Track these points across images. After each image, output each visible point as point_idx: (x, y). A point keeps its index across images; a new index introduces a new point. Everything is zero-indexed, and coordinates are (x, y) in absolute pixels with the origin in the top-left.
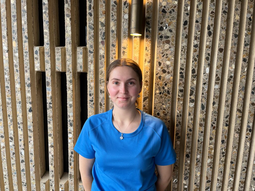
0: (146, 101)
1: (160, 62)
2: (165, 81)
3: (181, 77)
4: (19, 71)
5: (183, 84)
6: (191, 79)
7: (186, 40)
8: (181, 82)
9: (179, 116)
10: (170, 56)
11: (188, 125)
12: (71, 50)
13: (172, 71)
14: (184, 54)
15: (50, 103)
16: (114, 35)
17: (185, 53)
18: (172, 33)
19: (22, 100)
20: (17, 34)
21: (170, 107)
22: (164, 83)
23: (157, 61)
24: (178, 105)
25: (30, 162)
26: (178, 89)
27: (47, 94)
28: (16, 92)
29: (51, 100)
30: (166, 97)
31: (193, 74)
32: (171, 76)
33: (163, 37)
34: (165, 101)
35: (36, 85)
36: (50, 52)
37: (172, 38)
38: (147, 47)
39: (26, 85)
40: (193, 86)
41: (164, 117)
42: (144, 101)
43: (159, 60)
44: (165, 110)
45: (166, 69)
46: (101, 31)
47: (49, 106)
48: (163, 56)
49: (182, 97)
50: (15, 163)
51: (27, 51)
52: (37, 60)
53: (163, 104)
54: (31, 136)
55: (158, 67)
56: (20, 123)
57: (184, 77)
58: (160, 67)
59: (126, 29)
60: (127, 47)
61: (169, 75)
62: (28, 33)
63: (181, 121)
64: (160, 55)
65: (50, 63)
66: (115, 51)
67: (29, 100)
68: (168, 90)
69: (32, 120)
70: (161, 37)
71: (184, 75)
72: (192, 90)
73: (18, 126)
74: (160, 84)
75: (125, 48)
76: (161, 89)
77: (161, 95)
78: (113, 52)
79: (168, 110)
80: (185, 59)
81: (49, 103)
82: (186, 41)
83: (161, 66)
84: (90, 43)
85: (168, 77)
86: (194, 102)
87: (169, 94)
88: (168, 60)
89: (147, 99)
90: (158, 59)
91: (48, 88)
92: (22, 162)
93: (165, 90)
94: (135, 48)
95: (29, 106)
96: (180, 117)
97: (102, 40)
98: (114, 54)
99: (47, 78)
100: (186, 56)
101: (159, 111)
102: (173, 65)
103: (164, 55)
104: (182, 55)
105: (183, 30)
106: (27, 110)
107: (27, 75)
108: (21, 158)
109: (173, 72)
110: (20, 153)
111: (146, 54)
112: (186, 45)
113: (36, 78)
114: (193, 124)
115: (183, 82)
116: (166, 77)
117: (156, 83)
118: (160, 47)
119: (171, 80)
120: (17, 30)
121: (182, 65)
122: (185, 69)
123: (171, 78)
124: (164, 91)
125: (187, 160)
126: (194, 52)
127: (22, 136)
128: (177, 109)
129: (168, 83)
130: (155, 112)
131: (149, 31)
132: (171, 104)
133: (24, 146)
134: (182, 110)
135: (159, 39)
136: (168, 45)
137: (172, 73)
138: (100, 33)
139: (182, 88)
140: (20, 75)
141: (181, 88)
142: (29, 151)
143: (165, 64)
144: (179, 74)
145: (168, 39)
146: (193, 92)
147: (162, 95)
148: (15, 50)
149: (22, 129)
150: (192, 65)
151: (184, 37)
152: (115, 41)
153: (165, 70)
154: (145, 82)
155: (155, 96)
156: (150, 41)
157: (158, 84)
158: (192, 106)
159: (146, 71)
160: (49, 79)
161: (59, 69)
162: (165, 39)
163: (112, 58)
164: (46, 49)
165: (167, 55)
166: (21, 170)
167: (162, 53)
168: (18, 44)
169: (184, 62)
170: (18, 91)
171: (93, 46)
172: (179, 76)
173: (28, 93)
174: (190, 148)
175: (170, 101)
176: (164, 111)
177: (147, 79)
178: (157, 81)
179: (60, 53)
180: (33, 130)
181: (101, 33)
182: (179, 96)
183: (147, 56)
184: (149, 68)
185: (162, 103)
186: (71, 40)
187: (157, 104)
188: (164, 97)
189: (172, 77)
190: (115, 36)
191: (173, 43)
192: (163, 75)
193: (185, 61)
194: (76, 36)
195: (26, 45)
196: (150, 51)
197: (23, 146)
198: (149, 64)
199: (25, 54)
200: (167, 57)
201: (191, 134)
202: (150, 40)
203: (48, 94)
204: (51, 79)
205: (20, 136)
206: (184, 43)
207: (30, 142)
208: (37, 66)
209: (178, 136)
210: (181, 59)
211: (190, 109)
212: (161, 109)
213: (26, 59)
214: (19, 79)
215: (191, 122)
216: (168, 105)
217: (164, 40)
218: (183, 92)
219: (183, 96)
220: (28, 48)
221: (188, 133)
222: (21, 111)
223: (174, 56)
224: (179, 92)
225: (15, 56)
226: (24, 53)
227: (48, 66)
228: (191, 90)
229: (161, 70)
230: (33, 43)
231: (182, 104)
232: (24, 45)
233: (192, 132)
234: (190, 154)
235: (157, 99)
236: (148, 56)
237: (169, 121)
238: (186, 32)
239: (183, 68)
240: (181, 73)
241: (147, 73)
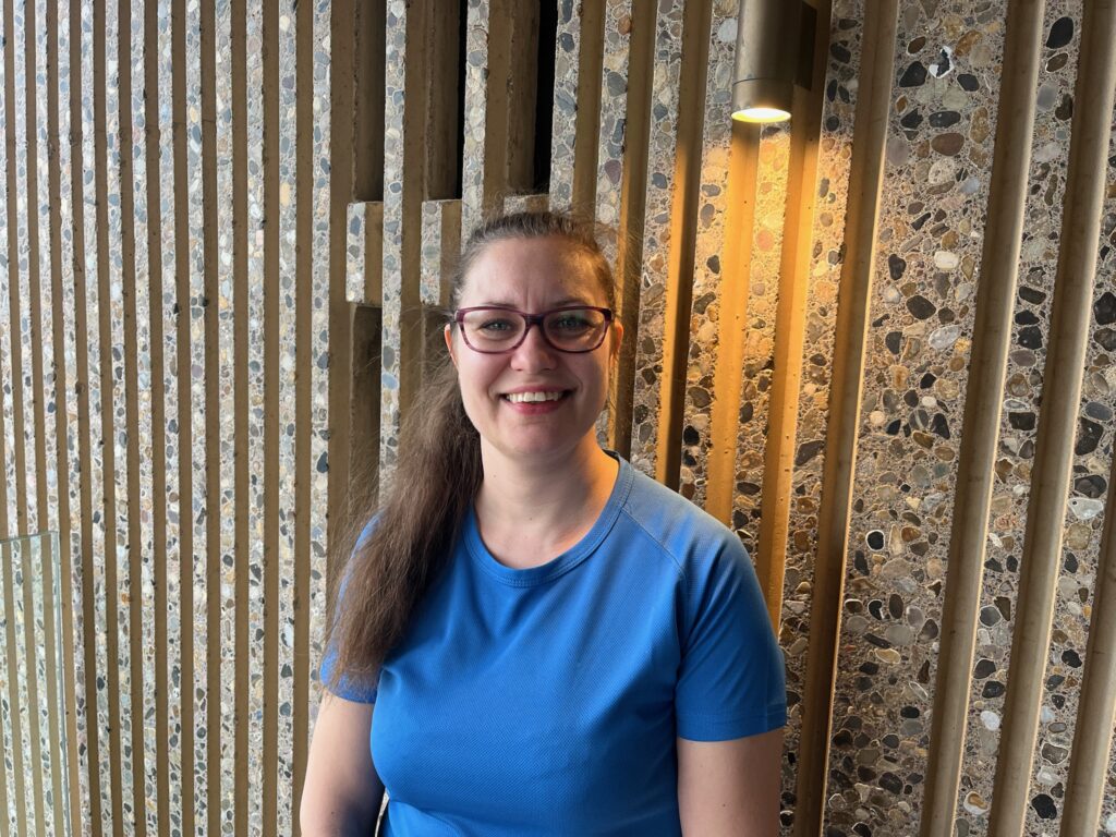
0: (808, 464)
1: (900, 256)
2: (924, 362)
3: (1020, 342)
4: (294, 302)
5: (1035, 384)
6: (1089, 358)
7: (1066, 126)
8: (1024, 370)
9: (1004, 567)
10: (958, 224)
11: (1054, 626)
12: (481, 210)
13: (966, 308)
14: (1047, 207)
15: (391, 442)
16: (667, 128)
17: (1057, 199)
18: (976, 93)
19: (297, 420)
20: (295, 153)
21: (949, 506)
22: (919, 371)
23: (882, 253)
24: (1000, 505)
25: (310, 680)
26: (1004, 412)
27: (382, 401)
28: (282, 385)
29: (396, 428)
30: (926, 451)
31: (1102, 327)
32: (963, 334)
33: (920, 119)
34: (921, 471)
35: (352, 360)
36: (401, 222)
37: (977, 119)
38: (827, 176)
39: (314, 362)
40: (1098, 399)
41: (907, 559)
42: (800, 462)
43: (892, 246)
44: (918, 523)
45: (930, 295)
46: (611, 113)
47: (387, 455)
48: (918, 226)
49: (1023, 454)
50: (261, 673)
51: (326, 219)
52: (356, 257)
53: (906, 489)
54: (319, 571)
55: (889, 283)
56: (286, 512)
57: (1045, 340)
58: (899, 286)
59: (725, 96)
60: (725, 186)
61: (951, 330)
62: (333, 146)
63: (1012, 596)
64: (897, 220)
65: (400, 267)
66: (665, 209)
67: (319, 422)
68: (941, 411)
69: (326, 505)
70: (912, 120)
71: (1045, 332)
72: (1089, 418)
73: (281, 524)
74: (894, 376)
75: (714, 191)
76: (897, 403)
77: (897, 437)
78: (660, 211)
79: (933, 523)
80: (1053, 236)
81: (386, 439)
82: (1061, 134)
83: (904, 280)
84: (559, 172)
85: (947, 340)
86: (1105, 495)
87: (947, 436)
88: (944, 244)
89: (820, 457)
90: (889, 243)
91: (385, 375)
92: (284, 675)
93: (923, 415)
94: (767, 188)
95: (319, 446)
96: (1006, 575)
97: (612, 155)
98: (663, 220)
99: (387, 333)
100: (1058, 218)
101: (882, 527)
102: (976, 275)
103: (928, 220)
104: (1033, 214)
105: (1041, 72)
106: (312, 461)
107: (320, 318)
108: (283, 655)
109: (972, 310)
110: (280, 635)
111: (822, 217)
112: (1065, 158)
113: (355, 335)
114: (1088, 622)
115: (1035, 372)
116: (930, 339)
117: (868, 373)
118: (904, 175)
119: (961, 359)
120: (298, 136)
121: (1032, 270)
122: (1049, 294)
123: (960, 348)
124: (913, 417)
125: (1036, 830)
126: (1111, 196)
127: (291, 569)
128: (991, 526)
129: (940, 372)
130: (859, 530)
131: (845, 95)
132: (952, 492)
133: (295, 609)
134: (1022, 535)
135: (896, 131)
136: (950, 160)
137: (969, 321)
138: (603, 125)
139: (1028, 407)
140: (297, 319)
141: (1020, 406)
142: (311, 634)
143: (925, 270)
144: (1010, 327)
145: (955, 128)
146: (1098, 431)
147: (901, 435)
148: (287, 217)
149: (293, 537)
150: (1098, 273)
151: (1053, 109)
152: (668, 159)
153: (926, 301)
154: (809, 365)
155: (862, 441)
156: (849, 148)
157: (880, 379)
158: (1089, 514)
159: (817, 305)
160: (394, 336)
161: (430, 297)
162: (934, 132)
163: (652, 242)
164: (390, 210)
165: (941, 215)
166: (280, 704)
167: (914, 209)
168: (297, 195)
169: (1048, 255)
170: (289, 385)
171: (571, 189)
172: (1013, 335)
173: (318, 395)
174: (1064, 763)
175: (946, 477)
176: (910, 525)
177: (824, 350)
178: (875, 361)
179: (440, 224)
180: (328, 550)
181: (609, 122)
182: (1004, 448)
183: (825, 225)
184: (836, 292)
185: (900, 482)
186: (482, 166)
187: (873, 483)
188: (916, 452)
189: (968, 343)
190: (672, 133)
191: (980, 147)
192: (913, 329)
193: (1054, 247)
194: (510, 148)
195: (322, 196)
196: (842, 199)
197: (292, 607)
198: (837, 268)
199: (316, 234)
200: (944, 228)
201: (1072, 683)
202: (845, 139)
203: (386, 402)
204: (399, 338)
205: (285, 567)
206: (1050, 146)
207: (314, 595)
208: (354, 281)
209: (987, 679)
210: (1025, 236)
211: (1076, 534)
212: (894, 513)
213: (319, 254)
214: (293, 336)
215: (1075, 607)
216: (939, 495)
217: (929, 132)
218: (1035, 430)
219: (1029, 453)
220: (328, 211)
221: (1053, 672)
222: (294, 464)
223: (981, 224)
224: (1010, 425)
225: (286, 244)
226: (315, 232)
227: (392, 282)
228: (1083, 421)
229: (904, 299)
230: (353, 188)
231: (1027, 499)
232: (316, 199)
233: (1080, 669)
234: (1060, 796)
235: (870, 459)
236: (833, 225)
237: (937, 588)
238: (1065, 83)
239: (1041, 290)
240: (1022, 318)
241: (825, 314)
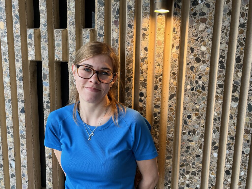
0: (172, 99)
1: (193, 47)
2: (199, 73)
3: (220, 68)
4: (8, 60)
5: (223, 77)
6: (235, 71)
7: (229, 17)
8: (221, 74)
9: (218, 120)
10: (206, 40)
11: (228, 132)
12: (75, 33)
13: (208, 60)
14: (225, 36)
15: (47, 102)
16: (132, 12)
17: (228, 34)
18: (210, 8)
19: (12, 98)
20: (5, 12)
21: (205, 107)
22: (198, 75)
23: (189, 46)
24: (216, 106)
25: (22, 177)
26: (217, 84)
27: (43, 90)
28: (5, 87)
29: (49, 98)
30: (200, 94)
31: (237, 64)
32: (208, 66)
33: (197, 14)
34: (199, 99)
35: (29, 78)
36: (47, 36)
37: (210, 15)
38: (175, 27)
39: (17, 79)
40: (237, 80)
41: (196, 120)
42: (170, 99)
43: (191, 45)
44: (198, 111)
45: (200, 57)
46: (115, 7)
47: (46, 106)
48: (197, 40)
49: (221, 94)
50: (3, 178)
51: (19, 34)
52: (31, 46)
53: (196, 104)
54: (23, 143)
55: (190, 54)
56: (9, 127)
57: (225, 67)
58: (193, 55)
59: (147, 4)
60: (148, 29)
61: (205, 65)
62: (19, 10)
63: (219, 126)
64: (192, 39)
65: (48, 49)
66: (132, 34)
67: (20, 98)
68: (203, 85)
69: (25, 123)
70: (195, 14)
71: (225, 65)
72: (235, 85)
73: (8, 130)
74: (192, 76)
75: (145, 30)
76: (193, 83)
77: (193, 91)
78: (130, 35)
79: (202, 111)
80: (227, 43)
81: (46, 101)
82: (229, 19)
83: (194, 53)
84: (100, 23)
85: (204, 67)
86: (238, 102)
87: (205, 90)
88: (203, 45)
89: (175, 98)
90: (190, 44)
91: (44, 83)
92: (12, 177)
93: (199, 86)
94: (159, 29)
95: (21, 105)
96: (218, 121)
97: (116, 19)
98: (131, 37)
99: (44, 69)
100: (228, 39)
101: (190, 113)
102: (210, 52)
103: (198, 38)
104: (222, 38)
105: (224, 4)
106: (19, 110)
107: (19, 65)
108: (11, 171)
109: (210, 60)
110: (9, 165)
111: (174, 37)
112: (229, 25)
113: (30, 70)
114: (235, 130)
115: (223, 75)
116: (200, 67)
117: (186, 76)
118: (193, 28)
119: (207, 72)
120: (6, 7)
121: (222, 51)
122: (226, 56)
123: (207, 70)
124: (197, 86)
125: (226, 178)
126: (239, 34)
127: (13, 144)
128: (215, 111)
129: (203, 75)
130: (185, 114)
131: (179, 6)
132: (206, 104)
133: (15, 156)
134: (221, 112)
135: (191, 16)
136: (204, 24)
137: (209, 63)
138: (112, 10)
139: (222, 83)
140: (9, 66)
141: (220, 82)
142: (21, 163)
143: (199, 51)
144: (217, 65)
145: (205, 17)
146: (237, 87)
147: (194, 91)
148: (3, 33)
149: (13, 134)
150: (236, 51)
151: (227, 13)
152: (132, 20)
153: (199, 58)
154: (172, 75)
155: (185, 93)
156: (180, 20)
157: (189, 78)
158: (235, 106)
159: (173, 60)
160: (46, 70)
161: (59, 58)
162: (200, 17)
163: (129, 43)
164: (43, 32)
165: (202, 38)
166: (11, 186)
167: (196, 36)
168: (7, 26)
169: (226, 47)
170: (8, 87)
171: (104, 28)
172: (219, 66)
173: (20, 89)
174: (232, 162)
175: (205, 100)
176: (197, 112)
177: (175, 71)
178: (188, 73)
179: (61, 36)
180: (26, 137)
181: (114, 9)
182: (217, 92)
183: (175, 39)
184: (178, 56)
185: (194, 102)
186: (75, 20)
187: (188, 103)
188: (198, 95)
189: (209, 68)
190: (133, 14)
191: (210, 21)
192: (197, 65)
193: (227, 45)
194: (81, 14)
195: (17, 27)
196: (179, 33)
197: (14, 156)
198: (178, 50)
199: (15, 39)
200: (203, 41)
201: (232, 144)
202: (179, 18)
203: (45, 90)
204: (48, 71)
205: (10, 144)
206: (226, 22)
207: (22, 151)
208: (31, 54)
209: (214, 146)
210: (221, 43)
211: (232, 111)
212: (193, 110)
213: (17, 45)
214: (8, 71)
215: (233, 127)
216: (203, 105)
217: (199, 17)
218: (223, 88)
219: (222, 93)
220: (19, 31)
221: (228, 142)
222: (11, 112)
223: (211, 40)
224: (218, 87)
225: (3, 42)
226: (15, 38)
227: (45, 54)
228: (234, 85)
229: (194, 58)
230: (26, 24)
231: (222, 104)
232: (14, 27)
233: (234, 141)
234: (231, 170)
235: (187, 97)
236: (177, 40)
237: (203, 126)
238: (229, 7)
239: (224, 55)
240: (220, 62)
241: (175, 62)
